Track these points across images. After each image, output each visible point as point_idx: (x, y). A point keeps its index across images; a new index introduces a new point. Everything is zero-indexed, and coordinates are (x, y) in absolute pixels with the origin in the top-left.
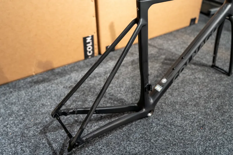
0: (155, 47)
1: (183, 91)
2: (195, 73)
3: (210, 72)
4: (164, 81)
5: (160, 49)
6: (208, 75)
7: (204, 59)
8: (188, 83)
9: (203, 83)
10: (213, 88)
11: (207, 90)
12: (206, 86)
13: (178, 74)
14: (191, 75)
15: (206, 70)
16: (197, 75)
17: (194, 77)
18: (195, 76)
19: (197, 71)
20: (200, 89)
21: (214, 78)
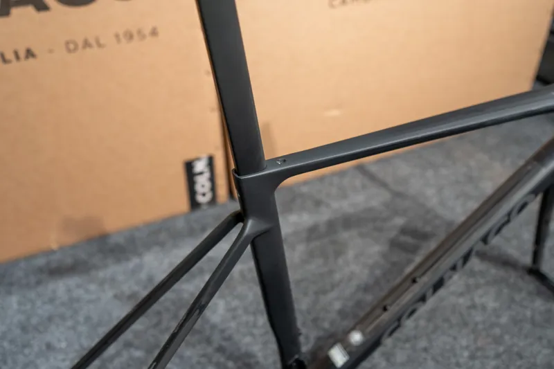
0: (384, 185)
1: (425, 350)
2: (477, 286)
3: (520, 290)
4: (356, 337)
5: (397, 195)
6: (512, 300)
7: (515, 242)
8: (447, 320)
9: (493, 325)
10: (516, 349)
11: (498, 356)
12: (498, 340)
13: (396, 324)
14: (461, 294)
15: (512, 280)
16: (481, 296)
17: (469, 303)
18: (472, 299)
19: (482, 281)
20: (478, 349)
21: (528, 313)
